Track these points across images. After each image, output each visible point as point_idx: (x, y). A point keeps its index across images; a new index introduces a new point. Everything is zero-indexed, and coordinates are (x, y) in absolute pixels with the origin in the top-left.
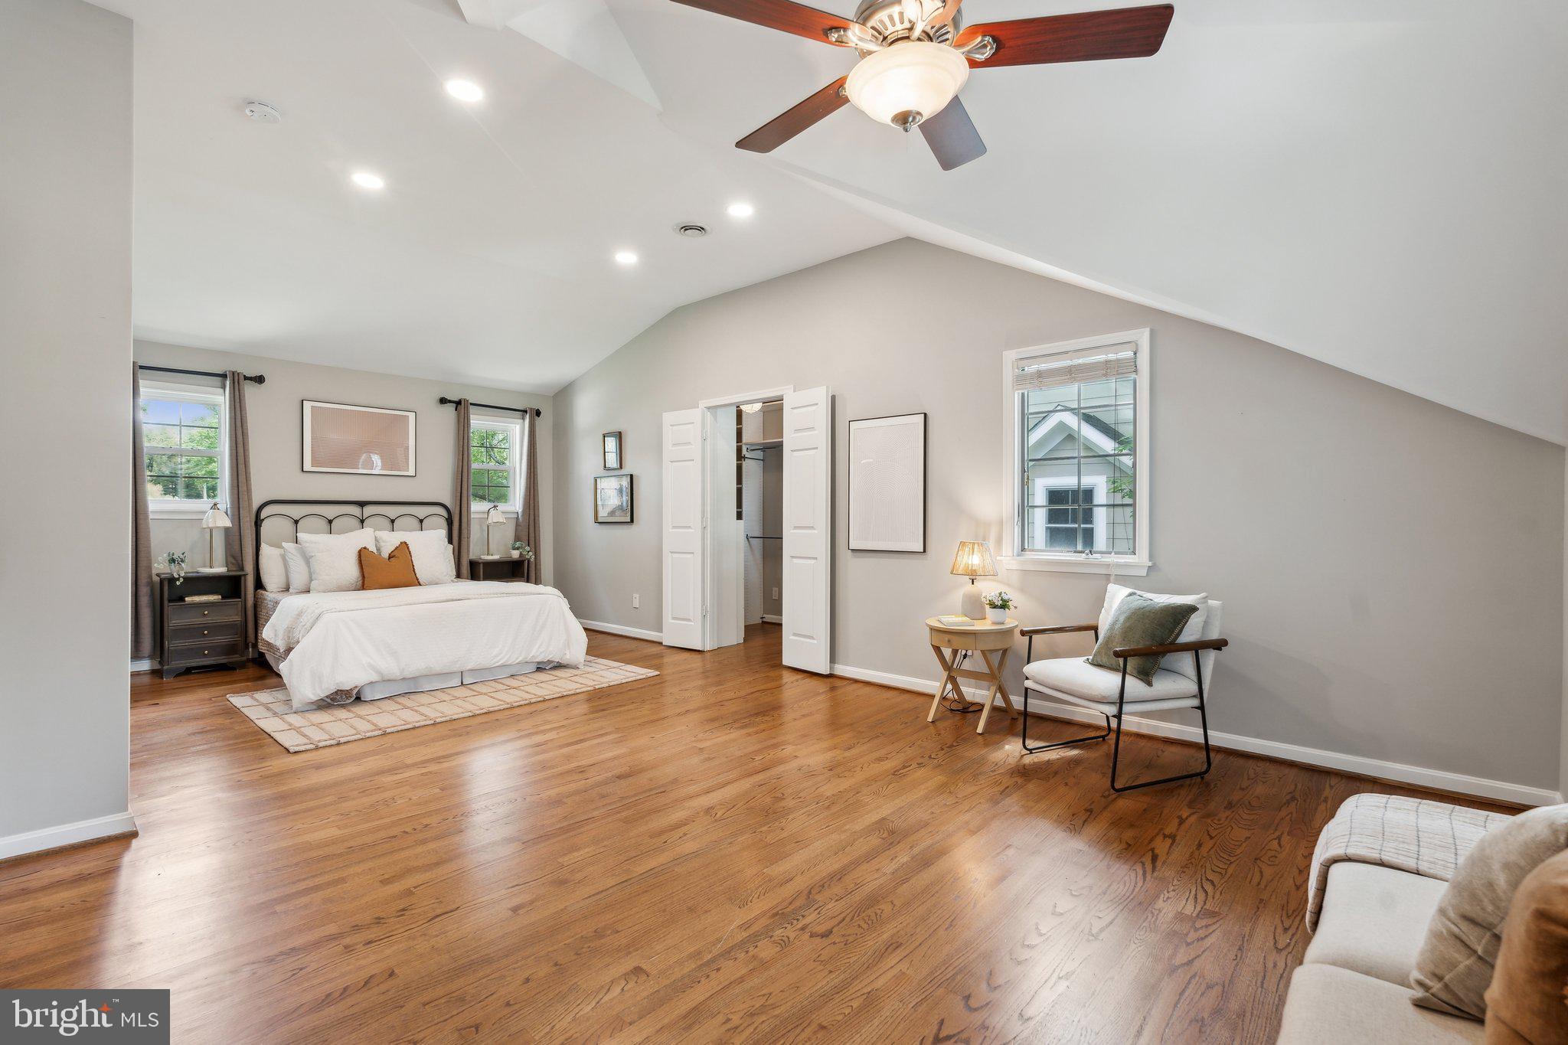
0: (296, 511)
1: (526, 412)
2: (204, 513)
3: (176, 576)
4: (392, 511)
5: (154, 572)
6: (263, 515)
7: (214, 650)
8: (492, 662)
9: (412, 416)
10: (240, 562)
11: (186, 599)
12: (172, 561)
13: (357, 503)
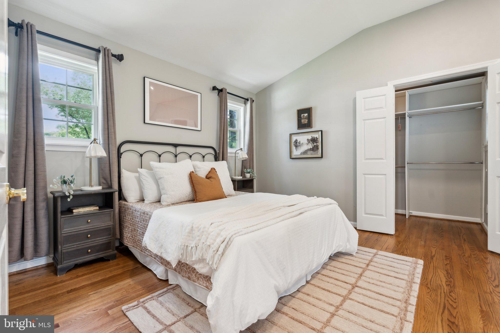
0: (141, 148)
1: (248, 100)
2: (86, 147)
3: (67, 194)
4: (191, 151)
5: (49, 190)
6: (122, 150)
7: (95, 249)
9: (199, 95)
10: (109, 182)
11: (74, 211)
12: (65, 182)
13: (173, 145)
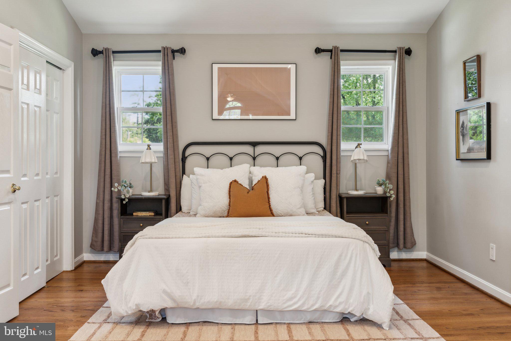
0: (208, 151)
1: (395, 52)
2: (142, 152)
3: (123, 197)
4: (277, 150)
6: (187, 153)
8: (286, 305)
9: (292, 67)
11: (134, 214)
13: (250, 144)
